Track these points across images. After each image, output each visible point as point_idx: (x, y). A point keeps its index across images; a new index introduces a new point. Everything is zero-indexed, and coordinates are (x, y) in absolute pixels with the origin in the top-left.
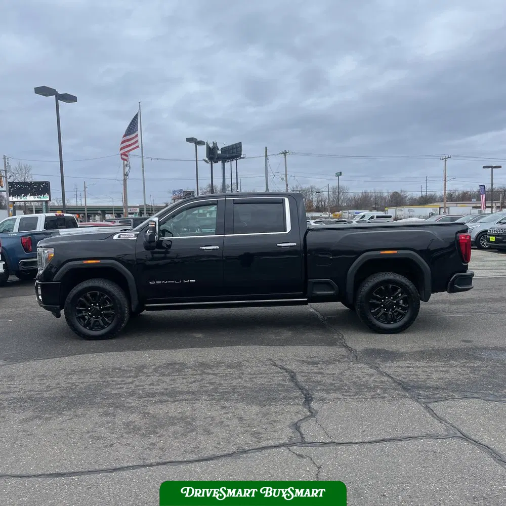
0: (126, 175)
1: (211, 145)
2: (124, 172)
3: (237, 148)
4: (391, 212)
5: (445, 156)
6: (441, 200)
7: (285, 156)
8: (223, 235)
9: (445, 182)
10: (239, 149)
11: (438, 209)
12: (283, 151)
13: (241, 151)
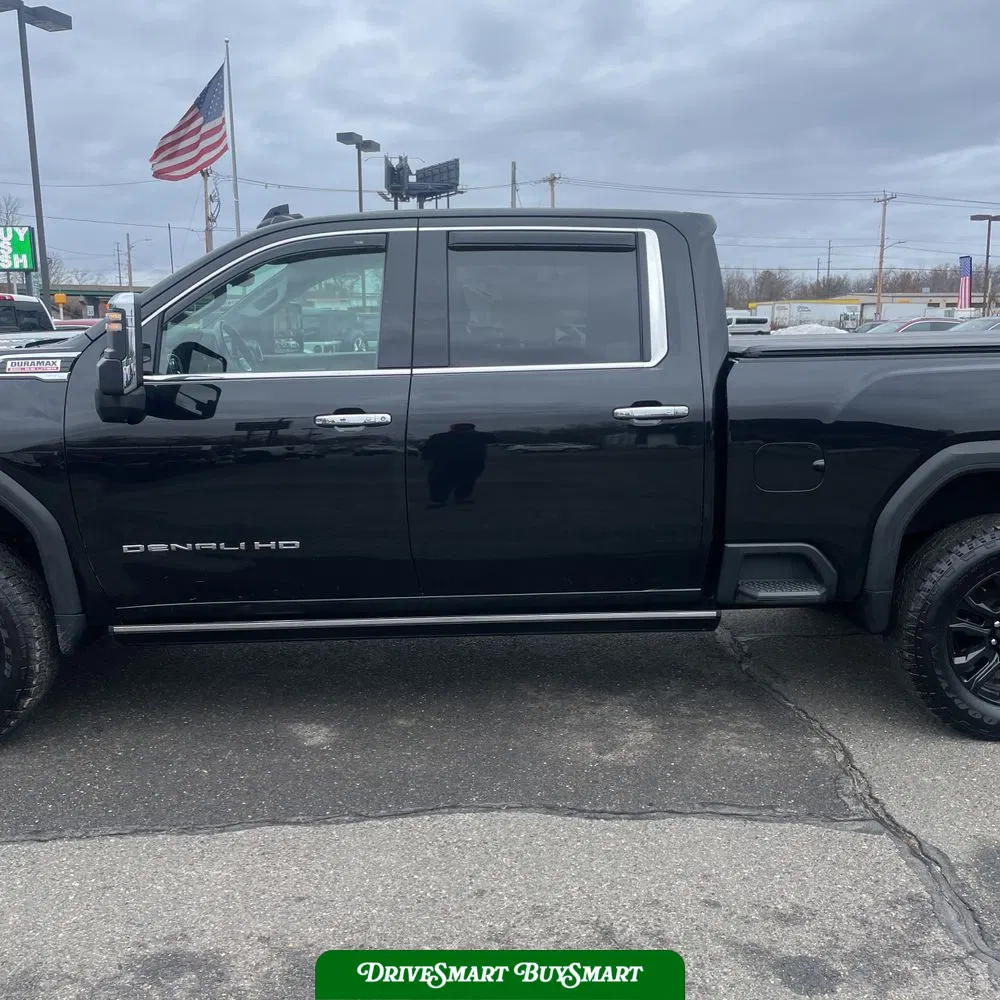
0: (210, 219)
1: (395, 163)
2: (207, 212)
3: (449, 171)
4: (763, 310)
5: (885, 195)
6: (860, 288)
7: (552, 186)
8: (408, 371)
9: (882, 250)
10: (453, 174)
11: (859, 308)
12: (549, 175)
13: (457, 178)
